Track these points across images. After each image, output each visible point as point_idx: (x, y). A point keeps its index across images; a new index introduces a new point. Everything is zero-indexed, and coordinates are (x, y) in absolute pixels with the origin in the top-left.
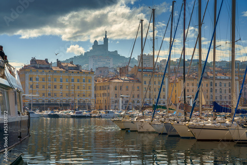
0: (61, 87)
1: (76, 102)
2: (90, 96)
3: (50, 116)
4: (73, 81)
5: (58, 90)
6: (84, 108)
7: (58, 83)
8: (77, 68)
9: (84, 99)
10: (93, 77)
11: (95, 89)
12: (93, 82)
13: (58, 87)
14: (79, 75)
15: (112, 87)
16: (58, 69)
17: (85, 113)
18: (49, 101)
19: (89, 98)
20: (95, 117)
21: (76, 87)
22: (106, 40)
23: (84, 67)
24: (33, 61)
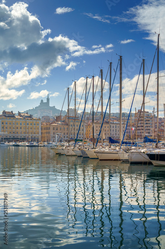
0: (21, 128)
1: (30, 137)
2: (38, 133)
3: (14, 145)
4: (28, 124)
5: (19, 130)
6: (35, 141)
7: (19, 126)
8: (30, 116)
9: (34, 135)
10: (40, 122)
11: (41, 130)
12: (40, 125)
13: (19, 128)
14: (32, 121)
15: (51, 128)
16: (19, 117)
17: (35, 144)
18: (14, 137)
19: (37, 135)
20: (41, 146)
21: (30, 128)
22: (48, 99)
23: (35, 116)
24: (4, 112)
